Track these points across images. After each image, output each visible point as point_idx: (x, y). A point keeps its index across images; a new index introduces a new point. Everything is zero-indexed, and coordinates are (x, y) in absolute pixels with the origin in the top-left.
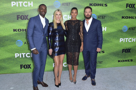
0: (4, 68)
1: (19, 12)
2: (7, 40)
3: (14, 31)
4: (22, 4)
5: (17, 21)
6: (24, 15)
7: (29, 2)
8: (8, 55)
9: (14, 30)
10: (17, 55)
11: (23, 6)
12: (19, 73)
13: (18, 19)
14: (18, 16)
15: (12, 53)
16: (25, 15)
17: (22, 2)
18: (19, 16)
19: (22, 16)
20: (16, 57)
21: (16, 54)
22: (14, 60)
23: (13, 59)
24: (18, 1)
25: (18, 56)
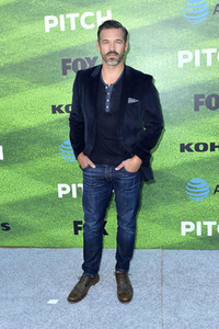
0: (24, 229)
1: (68, 49)
2: (35, 142)
3: (54, 112)
4: (78, 21)
5: (62, 80)
6: (83, 58)
7: (99, 13)
8: (35, 189)
9: (53, 107)
10: (64, 189)
11: (82, 28)
12: (70, 247)
13: (65, 73)
14: (64, 62)
15: (49, 182)
16: (88, 59)
17: (77, 15)
18: (69, 61)
19: (79, 63)
20: (60, 196)
21: (60, 186)
22: (53, 204)
23: (50, 200)
24: (64, 12)
25: (67, 192)
